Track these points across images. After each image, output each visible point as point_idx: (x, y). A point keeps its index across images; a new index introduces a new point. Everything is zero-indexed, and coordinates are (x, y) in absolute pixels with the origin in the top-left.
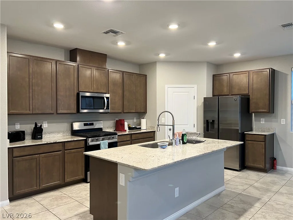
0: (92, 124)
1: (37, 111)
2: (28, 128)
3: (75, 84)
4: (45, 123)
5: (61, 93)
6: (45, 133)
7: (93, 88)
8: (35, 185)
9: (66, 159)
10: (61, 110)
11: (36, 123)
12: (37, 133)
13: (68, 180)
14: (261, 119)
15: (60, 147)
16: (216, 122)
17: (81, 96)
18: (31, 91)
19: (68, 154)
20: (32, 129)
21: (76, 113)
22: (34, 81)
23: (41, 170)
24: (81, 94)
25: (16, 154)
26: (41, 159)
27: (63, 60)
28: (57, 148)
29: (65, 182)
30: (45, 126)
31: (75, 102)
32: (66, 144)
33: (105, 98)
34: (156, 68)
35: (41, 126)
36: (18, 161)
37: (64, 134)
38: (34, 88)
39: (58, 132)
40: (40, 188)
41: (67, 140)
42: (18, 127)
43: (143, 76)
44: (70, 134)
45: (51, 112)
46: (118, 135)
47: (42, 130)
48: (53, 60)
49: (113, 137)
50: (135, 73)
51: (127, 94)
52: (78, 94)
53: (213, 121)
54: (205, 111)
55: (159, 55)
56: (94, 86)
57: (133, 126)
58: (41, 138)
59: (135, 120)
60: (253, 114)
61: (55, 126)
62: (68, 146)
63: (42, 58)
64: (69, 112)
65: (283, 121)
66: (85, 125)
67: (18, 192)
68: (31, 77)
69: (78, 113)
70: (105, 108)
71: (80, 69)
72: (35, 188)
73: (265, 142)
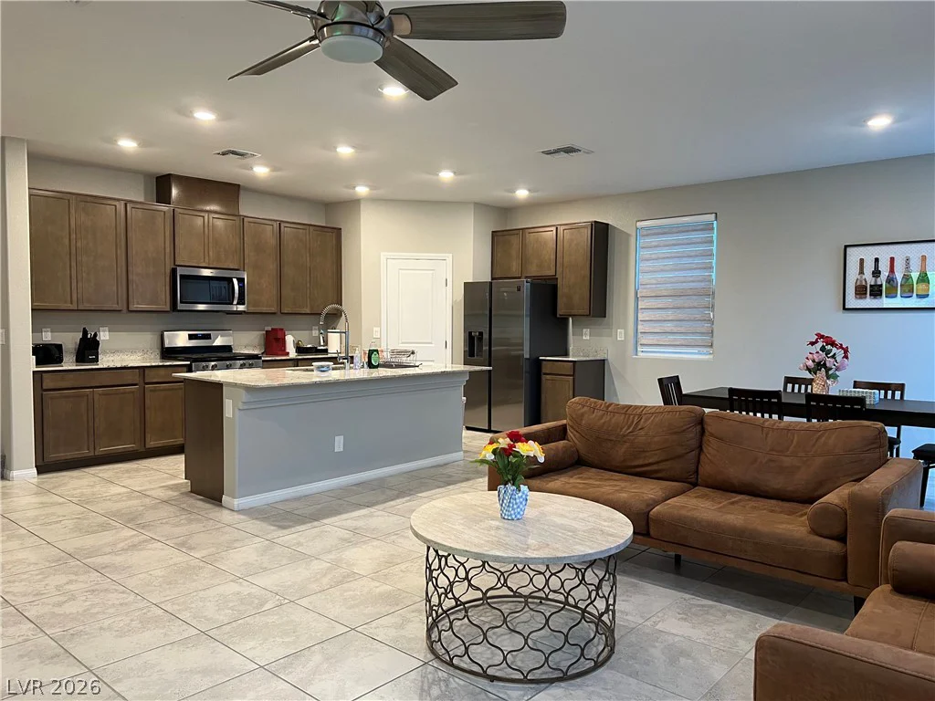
0: (207, 337)
1: (87, 306)
2: (70, 340)
3: (168, 250)
4: (104, 331)
5: (137, 269)
6: (105, 353)
7: (207, 258)
8: (86, 448)
9: (147, 402)
10: (138, 304)
11: (84, 329)
12: (88, 348)
13: (151, 444)
14: (584, 330)
15: (136, 378)
16: (486, 336)
17: (181, 276)
18: (74, 264)
19: (151, 391)
20: (76, 343)
21: (168, 309)
22: (79, 244)
23: (97, 420)
24: (180, 271)
25: (48, 384)
26: (96, 397)
27: (142, 200)
28: (129, 378)
29: (147, 446)
30: (104, 336)
31: (168, 288)
32: (147, 371)
33: (235, 281)
34: (359, 214)
35: (95, 335)
36: (52, 398)
37: (146, 356)
38: (79, 258)
39: (133, 351)
40: (96, 454)
41: (148, 364)
42: (47, 337)
43: (330, 230)
44: (158, 357)
45: (115, 307)
46: (264, 361)
47: (97, 343)
48: (118, 200)
49: (252, 364)
50: (311, 225)
51: (289, 271)
52: (174, 271)
53: (481, 334)
54: (468, 316)
55: (354, 187)
56: (211, 253)
57: (309, 346)
58: (96, 360)
59: (315, 333)
60: (570, 319)
61: (125, 338)
62: (151, 376)
63: (96, 197)
64: (154, 307)
65: (621, 335)
66: (191, 337)
67: (52, 456)
68: (73, 236)
69: (173, 311)
70: (235, 302)
71: (179, 218)
72: (85, 452)
73: (573, 375)
